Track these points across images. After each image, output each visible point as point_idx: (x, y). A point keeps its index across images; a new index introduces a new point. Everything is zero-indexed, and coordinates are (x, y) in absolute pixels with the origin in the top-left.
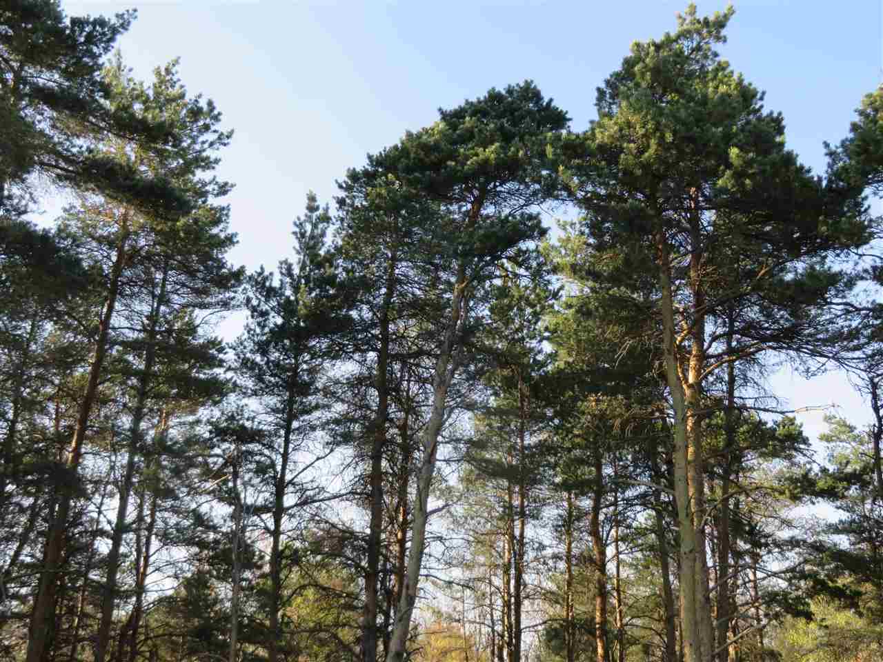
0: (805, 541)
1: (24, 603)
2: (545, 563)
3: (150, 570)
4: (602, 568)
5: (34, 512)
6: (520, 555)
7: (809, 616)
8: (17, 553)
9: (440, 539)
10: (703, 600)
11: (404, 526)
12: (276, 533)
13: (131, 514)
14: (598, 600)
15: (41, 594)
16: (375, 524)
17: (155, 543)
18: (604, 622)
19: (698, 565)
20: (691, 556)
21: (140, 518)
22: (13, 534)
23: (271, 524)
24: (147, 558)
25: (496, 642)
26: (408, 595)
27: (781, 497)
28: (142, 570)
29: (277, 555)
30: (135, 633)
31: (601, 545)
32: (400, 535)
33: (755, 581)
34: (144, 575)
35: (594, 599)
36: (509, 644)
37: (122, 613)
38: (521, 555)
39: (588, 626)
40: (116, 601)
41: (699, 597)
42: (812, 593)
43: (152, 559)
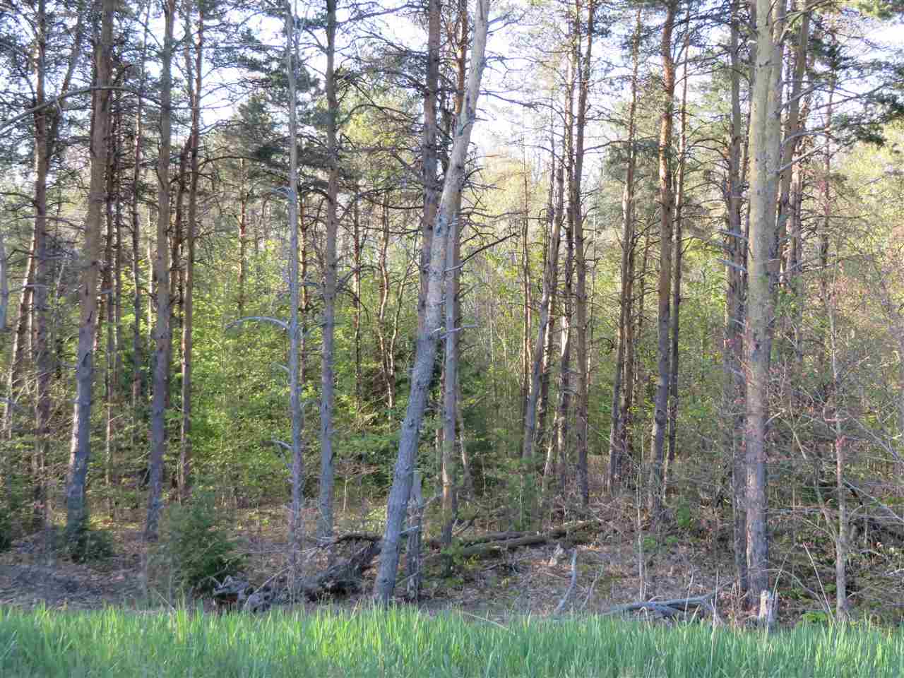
0: (887, 64)
1: (82, 128)
2: (612, 84)
3: (203, 93)
4: (670, 90)
5: (79, 31)
6: (585, 76)
7: (880, 142)
8: (68, 78)
9: (501, 59)
10: (774, 116)
11: (464, 45)
12: (330, 51)
13: (178, 33)
14: (664, 123)
15: (97, 118)
16: (434, 42)
17: (206, 66)
18: (668, 146)
19: (773, 80)
20: (767, 69)
21: (188, 38)
22: (62, 57)
23: (324, 41)
24: (199, 81)
25: (556, 166)
26: (468, 108)
27: (869, 14)
28: (195, 92)
29: (333, 76)
30: (194, 155)
31: (671, 66)
32: (459, 54)
33: (829, 105)
34: (198, 98)
35: (660, 122)
36: (569, 169)
37: (179, 138)
38: (587, 75)
39: (652, 148)
40: (174, 126)
41: (771, 113)
42: (886, 118)
43: (204, 82)
